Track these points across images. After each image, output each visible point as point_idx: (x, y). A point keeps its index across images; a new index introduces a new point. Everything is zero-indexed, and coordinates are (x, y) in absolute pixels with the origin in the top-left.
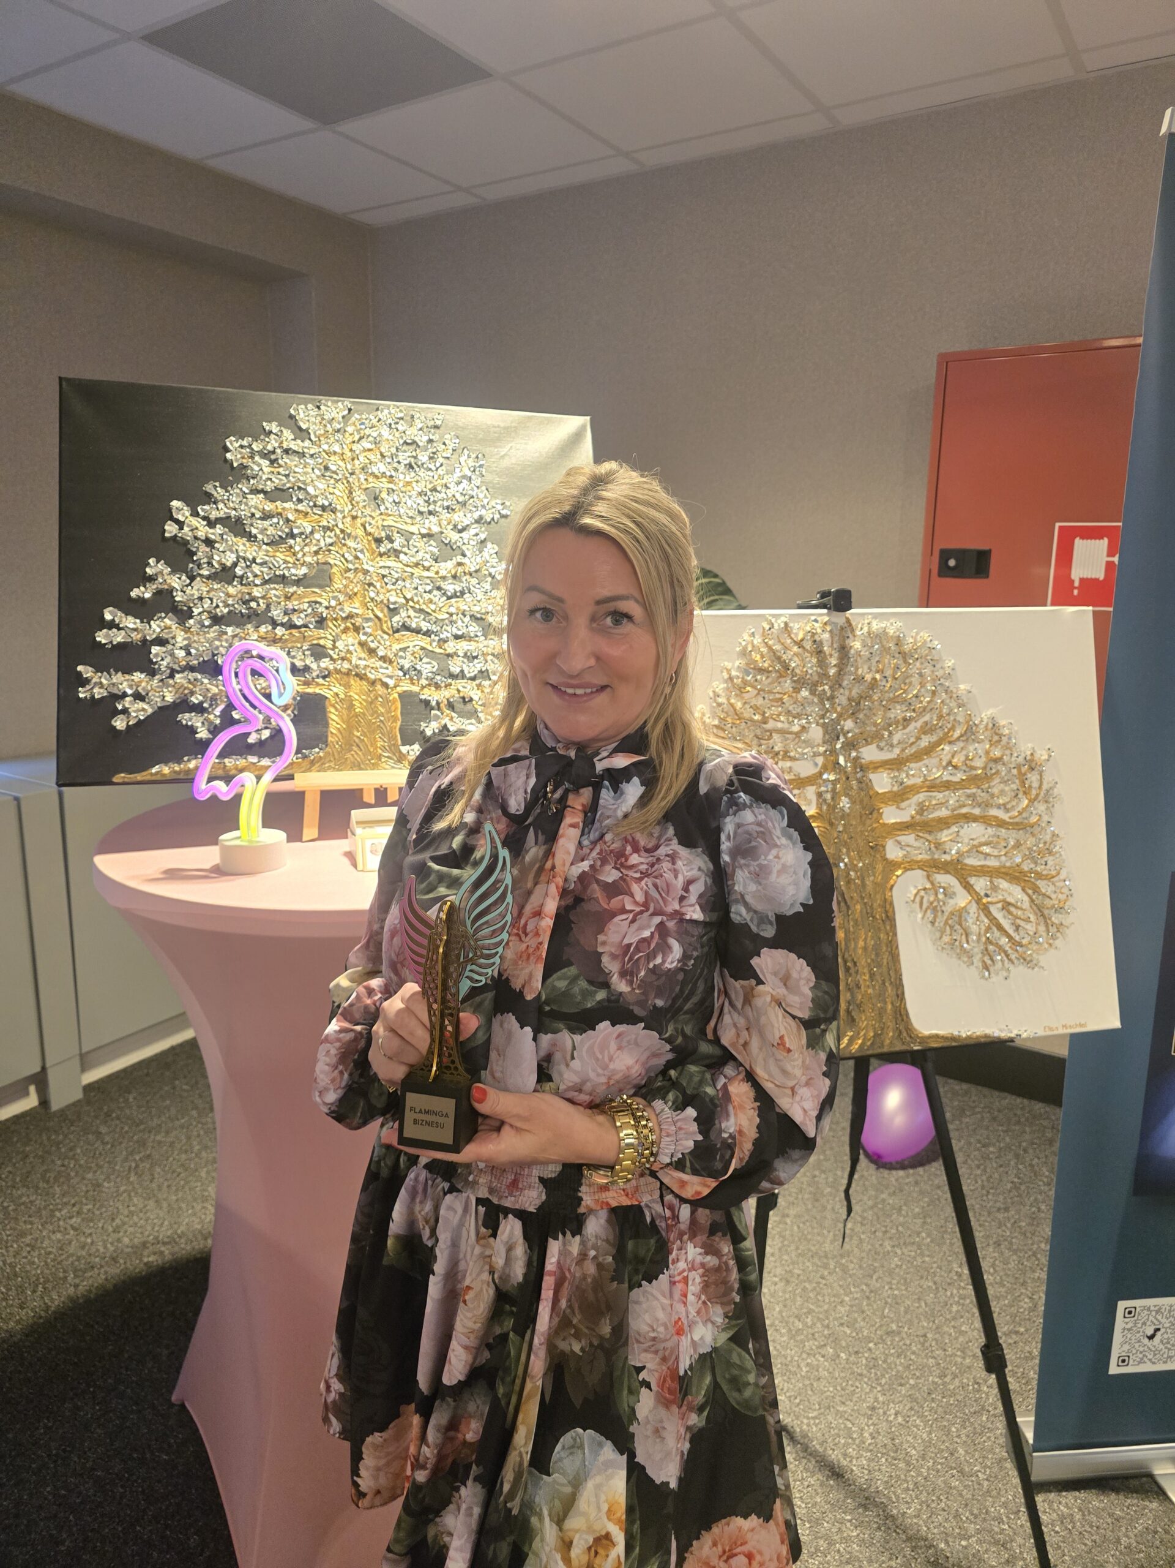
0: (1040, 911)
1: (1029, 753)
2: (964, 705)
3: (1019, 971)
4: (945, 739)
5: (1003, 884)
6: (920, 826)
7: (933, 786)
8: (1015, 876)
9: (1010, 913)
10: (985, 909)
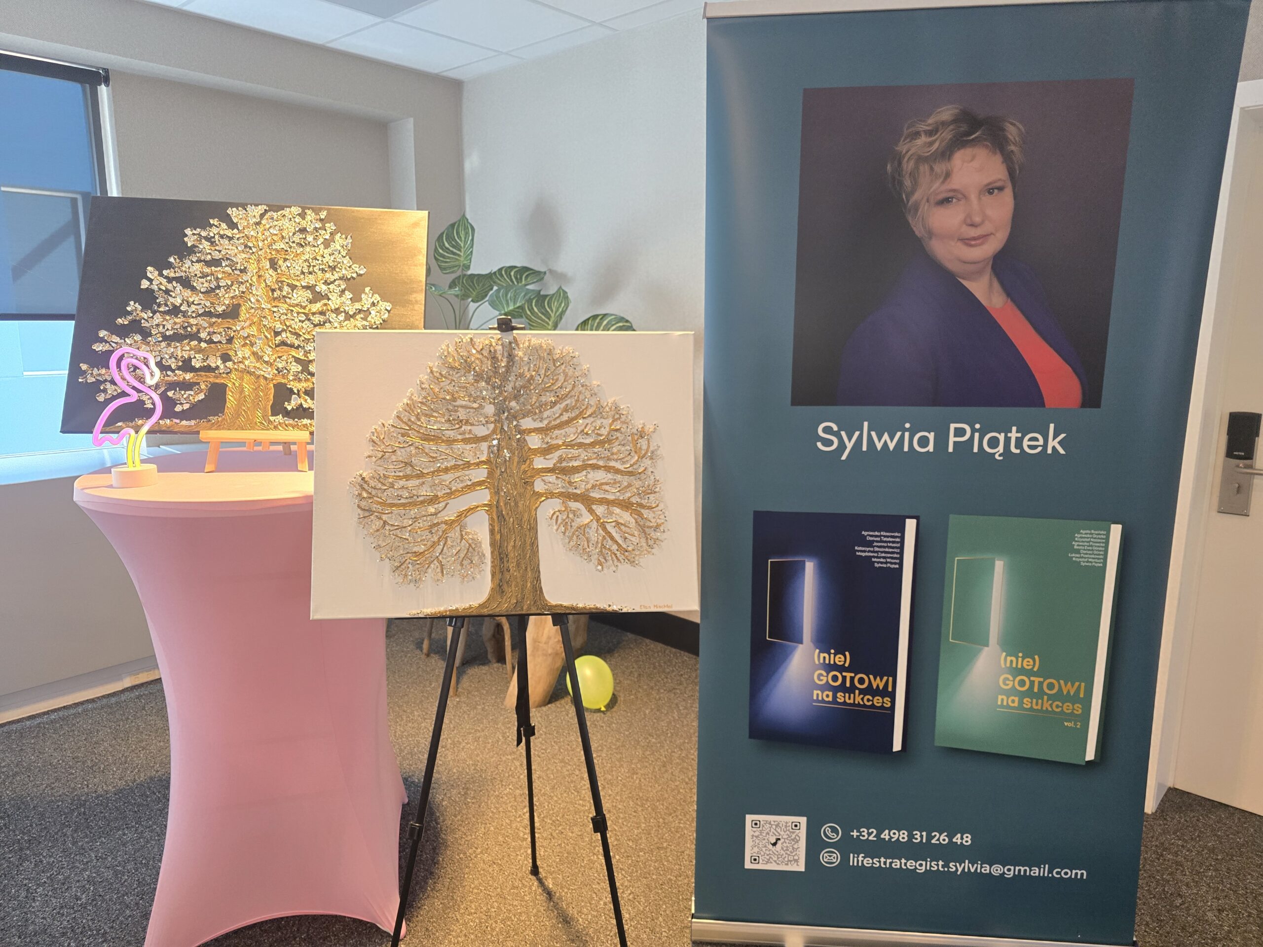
0: (643, 529)
1: (640, 426)
2: (596, 394)
3: (625, 567)
4: (580, 415)
5: (617, 510)
6: (560, 470)
7: (570, 445)
8: (626, 505)
9: (621, 530)
10: (603, 526)
